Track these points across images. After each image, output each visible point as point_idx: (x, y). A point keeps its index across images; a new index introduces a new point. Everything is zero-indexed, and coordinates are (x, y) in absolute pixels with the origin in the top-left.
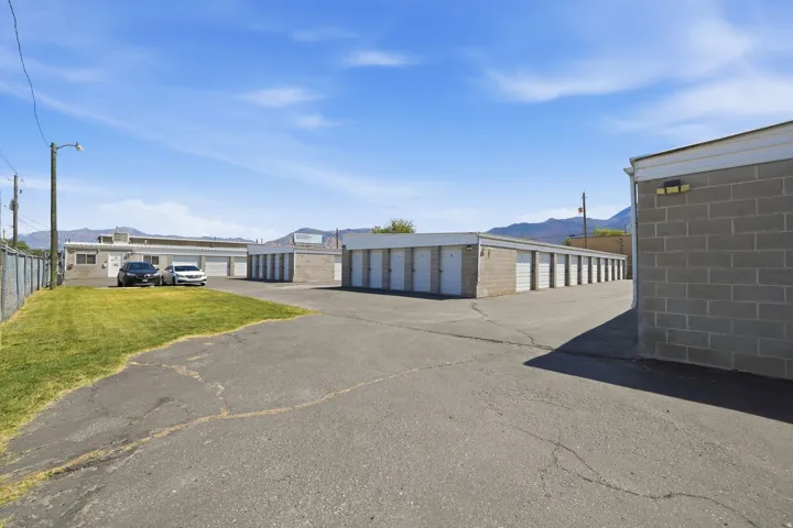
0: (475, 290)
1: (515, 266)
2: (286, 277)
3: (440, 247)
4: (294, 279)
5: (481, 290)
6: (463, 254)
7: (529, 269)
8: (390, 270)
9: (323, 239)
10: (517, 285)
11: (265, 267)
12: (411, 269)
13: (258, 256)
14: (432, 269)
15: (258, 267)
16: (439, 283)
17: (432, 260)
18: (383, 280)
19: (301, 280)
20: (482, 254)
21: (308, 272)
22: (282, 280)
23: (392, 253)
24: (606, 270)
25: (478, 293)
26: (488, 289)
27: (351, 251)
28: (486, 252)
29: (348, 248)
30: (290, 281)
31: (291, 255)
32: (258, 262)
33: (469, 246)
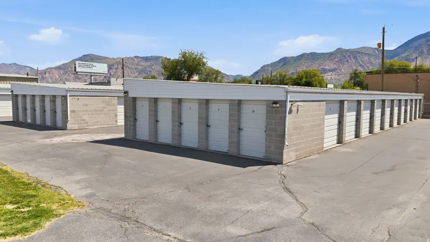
0: (281, 154)
1: (323, 120)
2: (59, 123)
3: (240, 101)
4: (69, 126)
5: (289, 155)
6: (268, 112)
7: (336, 121)
8: (181, 124)
9: (110, 68)
10: (325, 141)
11: (34, 110)
12: (205, 123)
13: (25, 96)
14: (230, 126)
15: (25, 109)
16: (239, 143)
17: (231, 115)
18: (173, 135)
19: (76, 127)
20: (290, 112)
21: (86, 117)
22: (54, 127)
23: (183, 104)
24: (406, 111)
25: (285, 157)
26: (296, 150)
27: (134, 99)
28: (294, 109)
29: (131, 95)
30: (64, 128)
31: (65, 97)
32: (25, 103)
33: (275, 102)
